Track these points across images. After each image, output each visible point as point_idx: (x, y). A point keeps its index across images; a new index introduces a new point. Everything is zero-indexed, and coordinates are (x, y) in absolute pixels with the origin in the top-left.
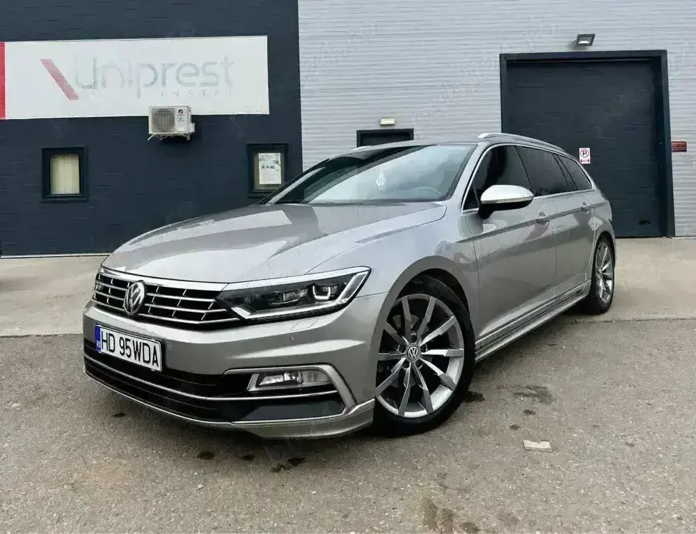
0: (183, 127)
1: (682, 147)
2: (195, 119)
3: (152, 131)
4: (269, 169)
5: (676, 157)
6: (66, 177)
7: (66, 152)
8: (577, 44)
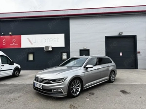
0: (50, 49)
1: (139, 53)
2: (52, 48)
3: (45, 50)
4: (64, 56)
5: (138, 54)
6: (31, 57)
7: (31, 53)
8: (119, 34)
